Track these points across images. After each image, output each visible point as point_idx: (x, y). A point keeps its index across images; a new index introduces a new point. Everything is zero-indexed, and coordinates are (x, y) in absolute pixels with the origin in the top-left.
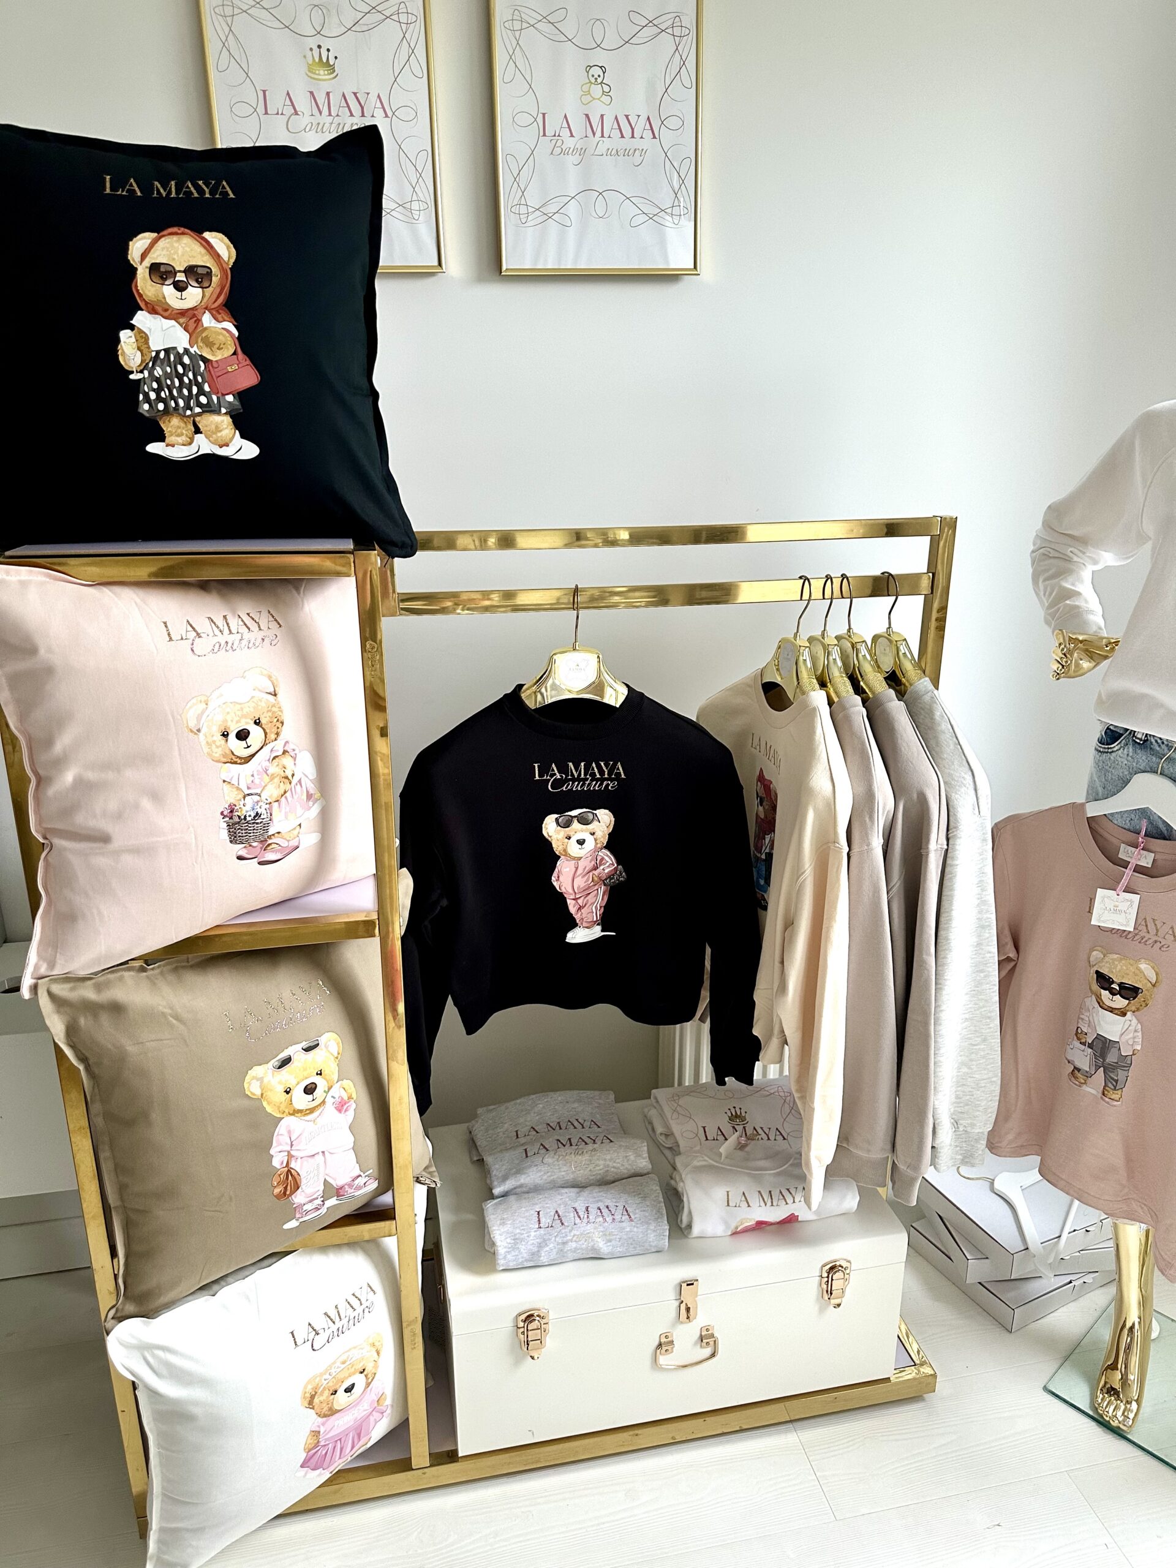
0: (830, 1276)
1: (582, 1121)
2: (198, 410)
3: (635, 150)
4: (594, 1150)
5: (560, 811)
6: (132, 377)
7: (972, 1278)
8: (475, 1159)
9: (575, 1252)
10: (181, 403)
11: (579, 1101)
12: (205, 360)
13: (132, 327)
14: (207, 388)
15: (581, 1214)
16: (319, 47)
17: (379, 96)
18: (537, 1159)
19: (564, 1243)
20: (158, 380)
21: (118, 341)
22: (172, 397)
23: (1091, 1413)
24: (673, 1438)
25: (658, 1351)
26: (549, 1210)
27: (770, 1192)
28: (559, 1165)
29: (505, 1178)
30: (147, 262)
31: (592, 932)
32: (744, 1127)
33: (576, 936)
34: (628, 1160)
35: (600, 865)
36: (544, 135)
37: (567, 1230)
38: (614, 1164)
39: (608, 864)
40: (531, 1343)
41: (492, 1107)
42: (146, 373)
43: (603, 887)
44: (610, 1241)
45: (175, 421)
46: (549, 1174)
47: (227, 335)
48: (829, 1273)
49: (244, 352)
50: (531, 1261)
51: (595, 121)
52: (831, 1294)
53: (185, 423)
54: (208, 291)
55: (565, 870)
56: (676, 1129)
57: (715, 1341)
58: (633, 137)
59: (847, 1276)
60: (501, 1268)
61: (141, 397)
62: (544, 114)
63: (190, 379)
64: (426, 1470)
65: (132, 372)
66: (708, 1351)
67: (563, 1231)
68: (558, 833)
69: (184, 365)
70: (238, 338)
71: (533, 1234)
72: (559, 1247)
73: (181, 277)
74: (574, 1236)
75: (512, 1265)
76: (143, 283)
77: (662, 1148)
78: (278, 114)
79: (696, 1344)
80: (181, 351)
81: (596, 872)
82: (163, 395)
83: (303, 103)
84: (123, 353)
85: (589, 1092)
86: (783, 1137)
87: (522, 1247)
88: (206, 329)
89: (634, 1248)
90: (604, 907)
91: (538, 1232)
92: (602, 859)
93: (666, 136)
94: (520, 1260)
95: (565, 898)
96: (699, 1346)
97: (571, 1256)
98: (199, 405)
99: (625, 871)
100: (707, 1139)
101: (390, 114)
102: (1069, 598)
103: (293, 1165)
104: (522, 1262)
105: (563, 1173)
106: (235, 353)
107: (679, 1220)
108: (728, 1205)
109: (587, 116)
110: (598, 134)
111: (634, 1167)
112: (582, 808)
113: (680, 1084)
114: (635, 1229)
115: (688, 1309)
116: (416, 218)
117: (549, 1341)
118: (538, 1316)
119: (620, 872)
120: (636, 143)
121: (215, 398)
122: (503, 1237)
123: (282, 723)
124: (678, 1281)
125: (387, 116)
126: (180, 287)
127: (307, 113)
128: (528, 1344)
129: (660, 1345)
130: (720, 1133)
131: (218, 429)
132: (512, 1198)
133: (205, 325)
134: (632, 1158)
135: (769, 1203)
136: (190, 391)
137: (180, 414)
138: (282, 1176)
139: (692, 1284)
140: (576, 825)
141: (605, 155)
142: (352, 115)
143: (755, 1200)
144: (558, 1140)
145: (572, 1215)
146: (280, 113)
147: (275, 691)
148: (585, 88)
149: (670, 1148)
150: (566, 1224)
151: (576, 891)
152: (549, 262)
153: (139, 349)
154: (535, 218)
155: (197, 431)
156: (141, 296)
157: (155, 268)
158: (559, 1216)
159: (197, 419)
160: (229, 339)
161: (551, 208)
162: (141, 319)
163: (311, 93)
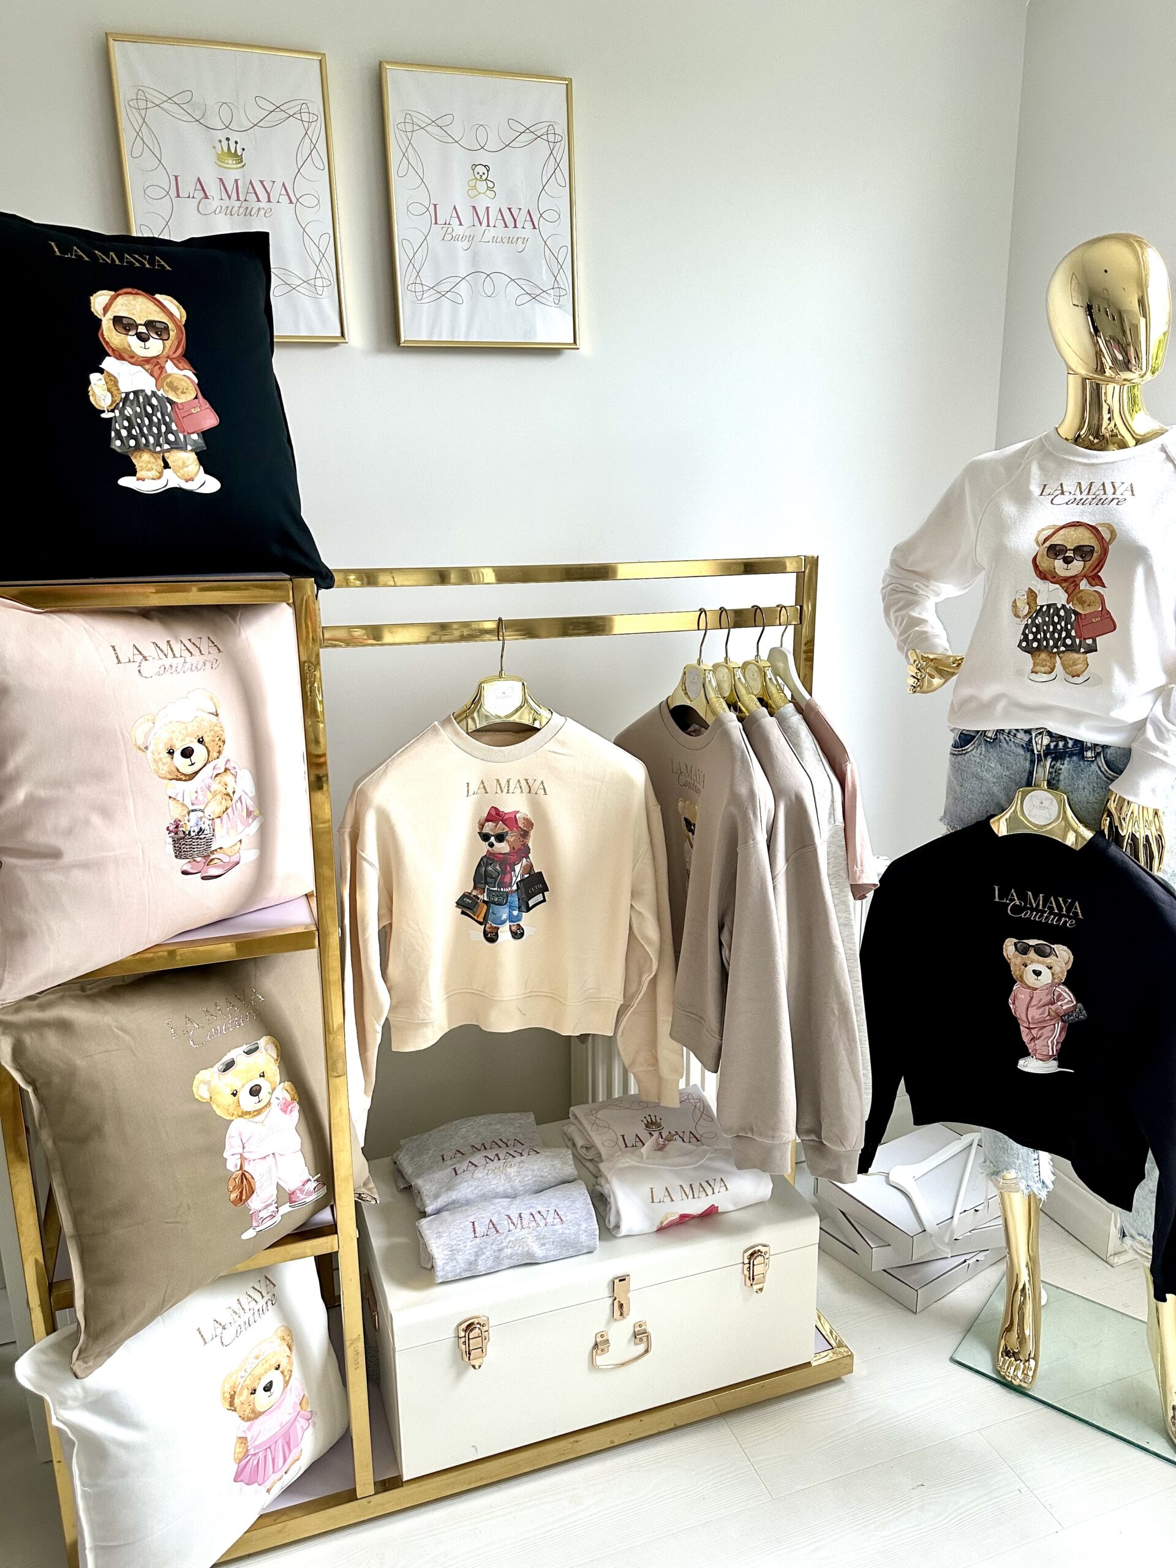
0: (752, 1262)
1: (506, 1141)
2: (166, 447)
4: (522, 1162)
6: (103, 415)
7: (877, 1267)
8: (402, 1187)
9: (511, 1258)
10: (151, 440)
11: (500, 1122)
12: (171, 402)
13: (102, 371)
14: (174, 427)
15: (515, 1221)
16: (228, 139)
17: (284, 184)
18: (467, 1175)
19: (499, 1251)
20: (128, 419)
21: (89, 383)
22: (143, 435)
23: (994, 1376)
24: (612, 1442)
25: (595, 1351)
26: (483, 1220)
27: (691, 1185)
28: (488, 1179)
29: (437, 1196)
30: (110, 315)
32: (660, 1133)
34: (555, 1169)
36: (436, 223)
37: (503, 1237)
38: (543, 1174)
40: (472, 1352)
41: (415, 1137)
42: (117, 412)
44: (543, 1244)
45: (146, 456)
46: (480, 1188)
47: (189, 381)
48: (750, 1259)
49: (204, 397)
50: (467, 1270)
51: (482, 213)
52: (753, 1279)
53: (155, 458)
54: (168, 343)
56: (597, 1140)
57: (648, 1336)
58: (515, 227)
59: (767, 1261)
60: (440, 1281)
61: (113, 434)
62: (435, 205)
63: (158, 419)
64: (370, 1498)
65: (104, 411)
66: (641, 1348)
67: (498, 1238)
69: (152, 406)
70: (198, 384)
71: (469, 1244)
72: (496, 1254)
73: (142, 329)
74: (509, 1242)
75: (450, 1277)
76: (109, 332)
77: (583, 1161)
78: (189, 197)
79: (629, 1341)
80: (149, 393)
82: (134, 432)
83: (213, 189)
84: (94, 393)
85: (509, 1115)
86: (697, 1138)
87: (459, 1258)
88: (169, 375)
89: (567, 1249)
91: (474, 1242)
93: (546, 228)
94: (458, 1271)
96: (633, 1343)
97: (507, 1263)
98: (168, 442)
100: (626, 1146)
101: (294, 200)
102: (918, 625)
103: (246, 1168)
104: (461, 1272)
105: (493, 1186)
106: (196, 398)
107: (607, 1222)
108: (652, 1201)
111: (561, 1175)
113: (594, 1101)
114: (567, 1231)
115: (621, 1306)
116: (320, 293)
117: (490, 1348)
118: (478, 1323)
120: (519, 232)
121: (181, 436)
122: (440, 1250)
123: (224, 742)
124: (610, 1278)
125: (291, 202)
126: (143, 338)
127: (217, 197)
128: (470, 1354)
129: (596, 1344)
130: (638, 1140)
131: (184, 465)
132: (445, 1214)
133: (168, 372)
134: (559, 1166)
135: (691, 1196)
136: (159, 429)
137: (150, 450)
138: (237, 1180)
139: (624, 1280)
141: (491, 241)
142: (259, 200)
143: (677, 1195)
144: (486, 1157)
145: (506, 1222)
146: (191, 196)
147: (216, 711)
148: (472, 183)
149: (591, 1160)
150: (500, 1231)
152: (444, 336)
153: (109, 390)
154: (430, 295)
155: (166, 466)
156: (107, 343)
157: (117, 320)
158: (493, 1225)
159: (166, 455)
160: (191, 385)
161: (444, 287)
162: (108, 364)
163: (221, 180)
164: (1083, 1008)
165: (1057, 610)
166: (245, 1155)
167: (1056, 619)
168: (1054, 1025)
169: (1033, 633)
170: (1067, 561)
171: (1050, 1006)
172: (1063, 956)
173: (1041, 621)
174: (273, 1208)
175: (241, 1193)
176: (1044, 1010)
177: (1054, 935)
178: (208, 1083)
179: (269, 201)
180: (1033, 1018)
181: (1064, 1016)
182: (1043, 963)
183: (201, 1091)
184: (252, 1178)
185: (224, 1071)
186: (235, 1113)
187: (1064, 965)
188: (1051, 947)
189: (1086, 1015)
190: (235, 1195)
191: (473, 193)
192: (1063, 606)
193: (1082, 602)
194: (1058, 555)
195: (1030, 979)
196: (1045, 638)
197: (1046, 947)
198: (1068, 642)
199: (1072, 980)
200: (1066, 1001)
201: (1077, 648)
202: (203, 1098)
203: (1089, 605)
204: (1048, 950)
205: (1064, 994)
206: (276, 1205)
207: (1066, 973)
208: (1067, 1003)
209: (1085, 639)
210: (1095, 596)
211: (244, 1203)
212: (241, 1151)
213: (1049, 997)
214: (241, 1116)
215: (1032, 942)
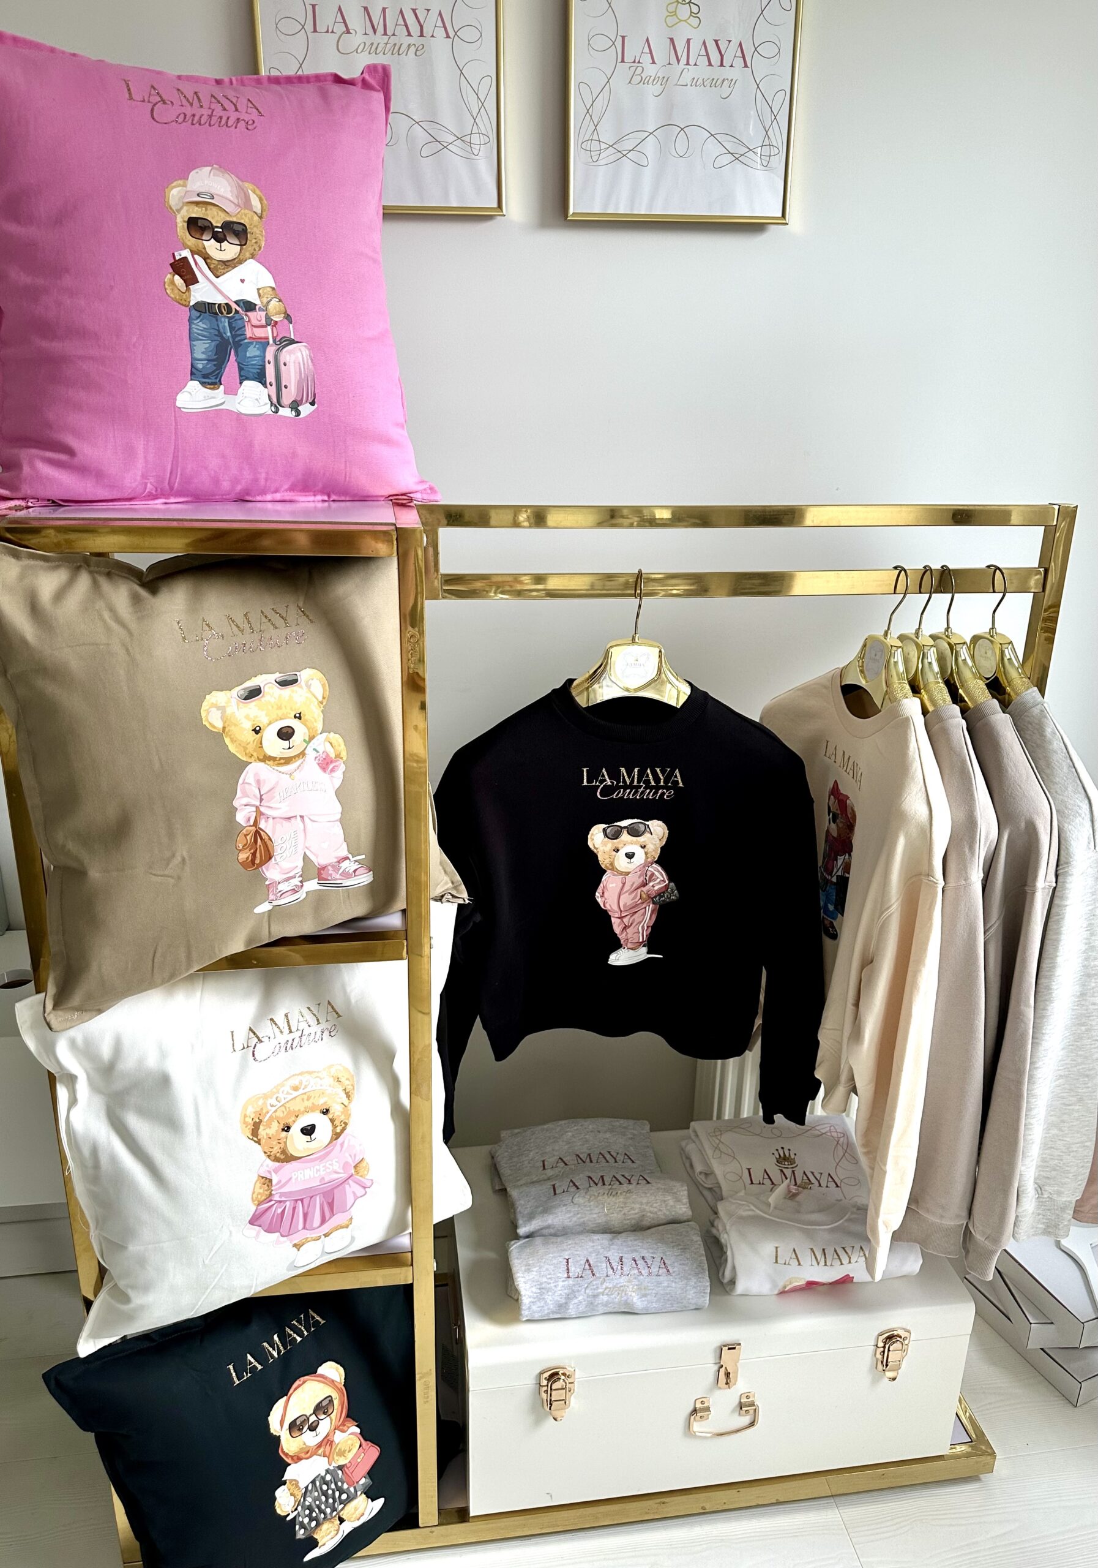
0: (887, 1346)
1: (614, 1154)
3: (724, 80)
4: (629, 1191)
5: (609, 821)
7: (1034, 1344)
8: (497, 1188)
9: (606, 1305)
11: (611, 1130)
15: (614, 1264)
17: (440, 14)
18: (567, 1198)
19: (595, 1296)
24: (703, 1508)
25: (692, 1417)
26: (579, 1259)
27: (824, 1250)
28: (590, 1206)
29: (531, 1217)
31: (637, 954)
32: (793, 1172)
33: (619, 958)
34: (666, 1205)
35: (650, 881)
36: (623, 61)
37: (599, 1282)
38: (651, 1209)
39: (658, 880)
40: (554, 1404)
41: (516, 1131)
43: (651, 906)
44: (645, 1295)
46: (579, 1216)
48: (885, 1343)
50: (557, 1313)
52: (887, 1365)
55: (611, 885)
56: (718, 1170)
57: (755, 1409)
59: (905, 1347)
60: (524, 1319)
62: (623, 38)
64: (433, 1529)
66: (746, 1420)
67: (594, 1283)
68: (605, 844)
71: (561, 1284)
72: (589, 1299)
74: (606, 1289)
75: (537, 1316)
77: (701, 1188)
78: (327, 32)
79: (733, 1411)
81: (645, 889)
83: (356, 21)
85: (622, 1121)
86: (836, 1184)
87: (549, 1298)
89: (672, 1304)
90: (652, 927)
91: (566, 1283)
92: (653, 874)
93: (760, 66)
94: (546, 1312)
95: (610, 916)
96: (737, 1413)
97: (601, 1309)
99: (677, 889)
100: (752, 1183)
101: (451, 34)
104: (549, 1314)
105: (595, 1216)
107: (720, 1274)
108: (776, 1262)
109: (672, 40)
110: (683, 60)
111: (673, 1213)
112: (633, 818)
113: (719, 1117)
114: (673, 1284)
115: (728, 1375)
116: (476, 152)
117: (573, 1401)
118: (564, 1374)
119: (672, 890)
120: (727, 72)
122: (528, 1286)
124: (719, 1344)
125: (448, 36)
127: (360, 31)
128: (551, 1404)
129: (695, 1411)
130: (766, 1176)
132: (538, 1240)
134: (671, 1203)
135: (822, 1263)
139: (734, 1348)
140: (625, 836)
141: (689, 85)
142: (409, 35)
143: (806, 1258)
144: (590, 1177)
145: (604, 1265)
146: (330, 31)
149: (710, 1189)
150: (597, 1275)
151: (622, 909)
152: (621, 207)
154: (608, 155)
158: (590, 1265)
161: (627, 145)
163: (366, 9)
179: (422, 35)
191: (671, 21)
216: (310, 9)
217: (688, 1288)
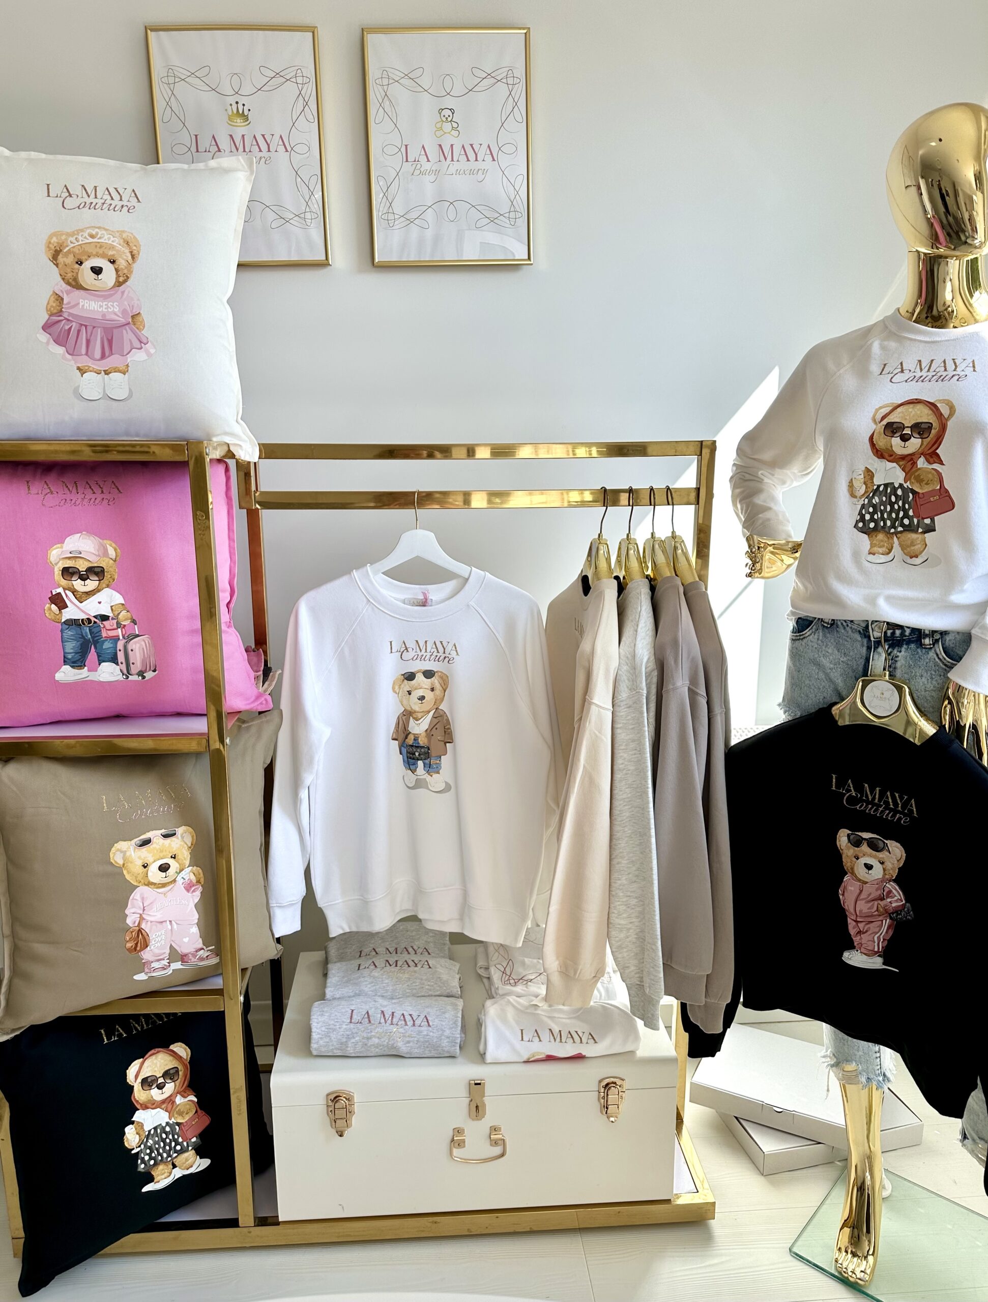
0: (606, 1091)
1: (416, 949)
3: (479, 170)
4: (415, 972)
9: (377, 1047)
15: (387, 1016)
16: (237, 103)
17: (281, 137)
18: (366, 973)
19: (368, 1038)
24: (469, 1231)
25: (452, 1144)
26: (361, 1010)
28: (382, 979)
29: (336, 986)
36: (407, 161)
37: (373, 1027)
38: (429, 983)
40: (337, 1121)
44: (409, 1042)
46: (373, 984)
48: (605, 1088)
50: (339, 1049)
51: (447, 150)
52: (607, 1108)
57: (503, 1142)
58: (476, 160)
59: (622, 1093)
60: (315, 1054)
62: (406, 146)
64: (250, 1229)
66: (498, 1151)
67: (370, 1028)
71: (345, 1026)
72: (364, 1041)
74: (379, 1033)
75: (322, 1052)
78: (206, 151)
79: (486, 1142)
83: (224, 143)
89: (429, 1051)
91: (349, 1026)
93: (504, 160)
94: (331, 1048)
96: (489, 1144)
97: (373, 1051)
101: (289, 149)
104: (333, 1051)
108: (522, 1040)
109: (440, 146)
110: (449, 158)
111: (444, 987)
114: (433, 1035)
115: (478, 1107)
116: (309, 224)
117: (354, 1121)
118: (344, 1097)
120: (480, 165)
124: (468, 1081)
125: (287, 151)
127: (227, 150)
128: (335, 1122)
129: (454, 1138)
132: (339, 1002)
139: (481, 1084)
141: (454, 174)
142: (260, 151)
144: (388, 961)
145: (379, 1016)
146: (207, 150)
148: (439, 125)
150: (372, 1022)
152: (412, 257)
154: (400, 223)
158: (369, 1016)
161: (413, 215)
163: (231, 136)
164: (910, 909)
165: (895, 490)
166: (144, 916)
167: (893, 499)
168: (882, 921)
169: (869, 513)
170: (904, 438)
171: (879, 902)
172: (895, 853)
173: (878, 501)
174: (165, 962)
175: (136, 944)
176: (873, 905)
177: (889, 830)
178: (124, 853)
179: (269, 151)
180: (861, 911)
181: (893, 913)
182: (875, 857)
183: (116, 858)
184: (148, 935)
185: (140, 846)
186: (142, 881)
187: (896, 862)
188: (884, 843)
189: (913, 916)
190: (131, 945)
191: (439, 133)
192: (901, 486)
193: (919, 480)
194: (895, 433)
195: (861, 871)
196: (883, 518)
197: (880, 842)
198: (906, 522)
199: (903, 878)
200: (896, 898)
201: (916, 530)
202: (118, 864)
203: (927, 484)
204: (881, 845)
205: (894, 891)
206: (168, 961)
207: (897, 870)
208: (896, 901)
209: (923, 519)
210: (933, 474)
211: (138, 953)
212: (141, 912)
213: (879, 892)
214: (146, 885)
215: (866, 835)
216: (194, 138)
217: (443, 1037)
